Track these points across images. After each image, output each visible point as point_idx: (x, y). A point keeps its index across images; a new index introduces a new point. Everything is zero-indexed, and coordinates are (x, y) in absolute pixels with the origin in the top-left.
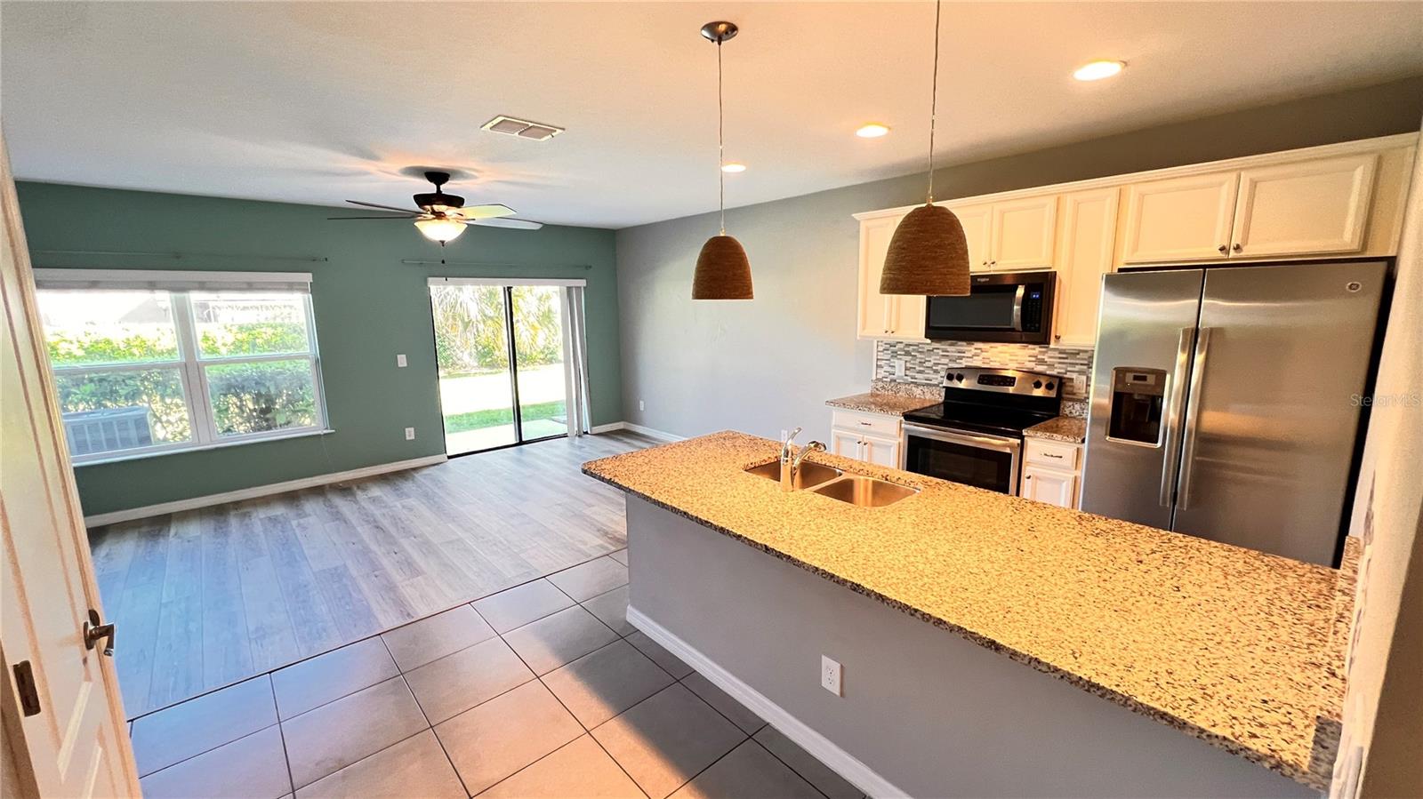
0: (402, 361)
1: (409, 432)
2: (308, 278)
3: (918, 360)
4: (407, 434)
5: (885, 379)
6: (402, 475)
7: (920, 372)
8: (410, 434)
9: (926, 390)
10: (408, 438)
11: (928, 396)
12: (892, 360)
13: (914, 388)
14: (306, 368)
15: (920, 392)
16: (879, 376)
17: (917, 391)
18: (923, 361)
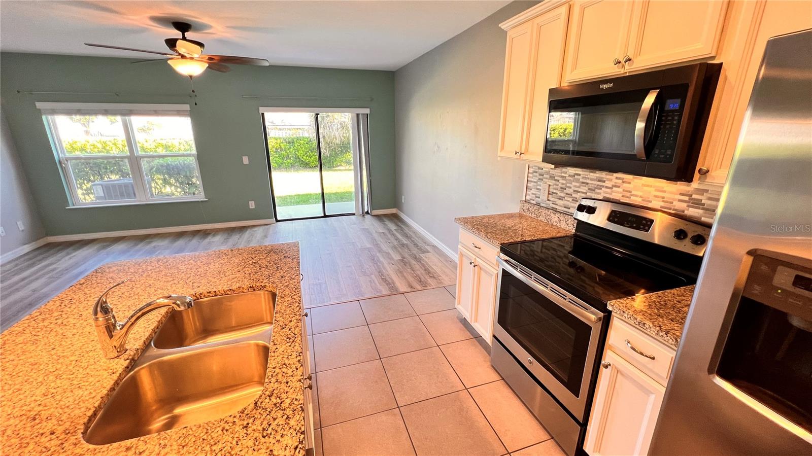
0: (246, 160)
1: (251, 204)
2: (187, 107)
3: (560, 185)
4: (250, 205)
5: (532, 201)
6: (243, 229)
7: (561, 198)
8: (252, 205)
9: (562, 218)
10: (251, 207)
11: (563, 225)
12: (538, 183)
13: (552, 215)
14: (192, 161)
15: (557, 219)
16: (528, 198)
17: (555, 218)
18: (564, 186)
